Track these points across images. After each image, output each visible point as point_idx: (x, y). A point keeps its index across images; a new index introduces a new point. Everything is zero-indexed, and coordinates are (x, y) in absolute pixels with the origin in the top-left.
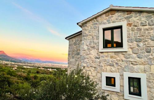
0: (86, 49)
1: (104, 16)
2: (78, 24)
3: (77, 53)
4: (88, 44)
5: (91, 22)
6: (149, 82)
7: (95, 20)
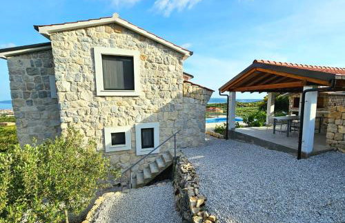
0: (68, 89)
1: (103, 28)
2: (36, 28)
3: (40, 93)
4: (72, 80)
5: (74, 32)
6: (162, 130)
7: (83, 31)
